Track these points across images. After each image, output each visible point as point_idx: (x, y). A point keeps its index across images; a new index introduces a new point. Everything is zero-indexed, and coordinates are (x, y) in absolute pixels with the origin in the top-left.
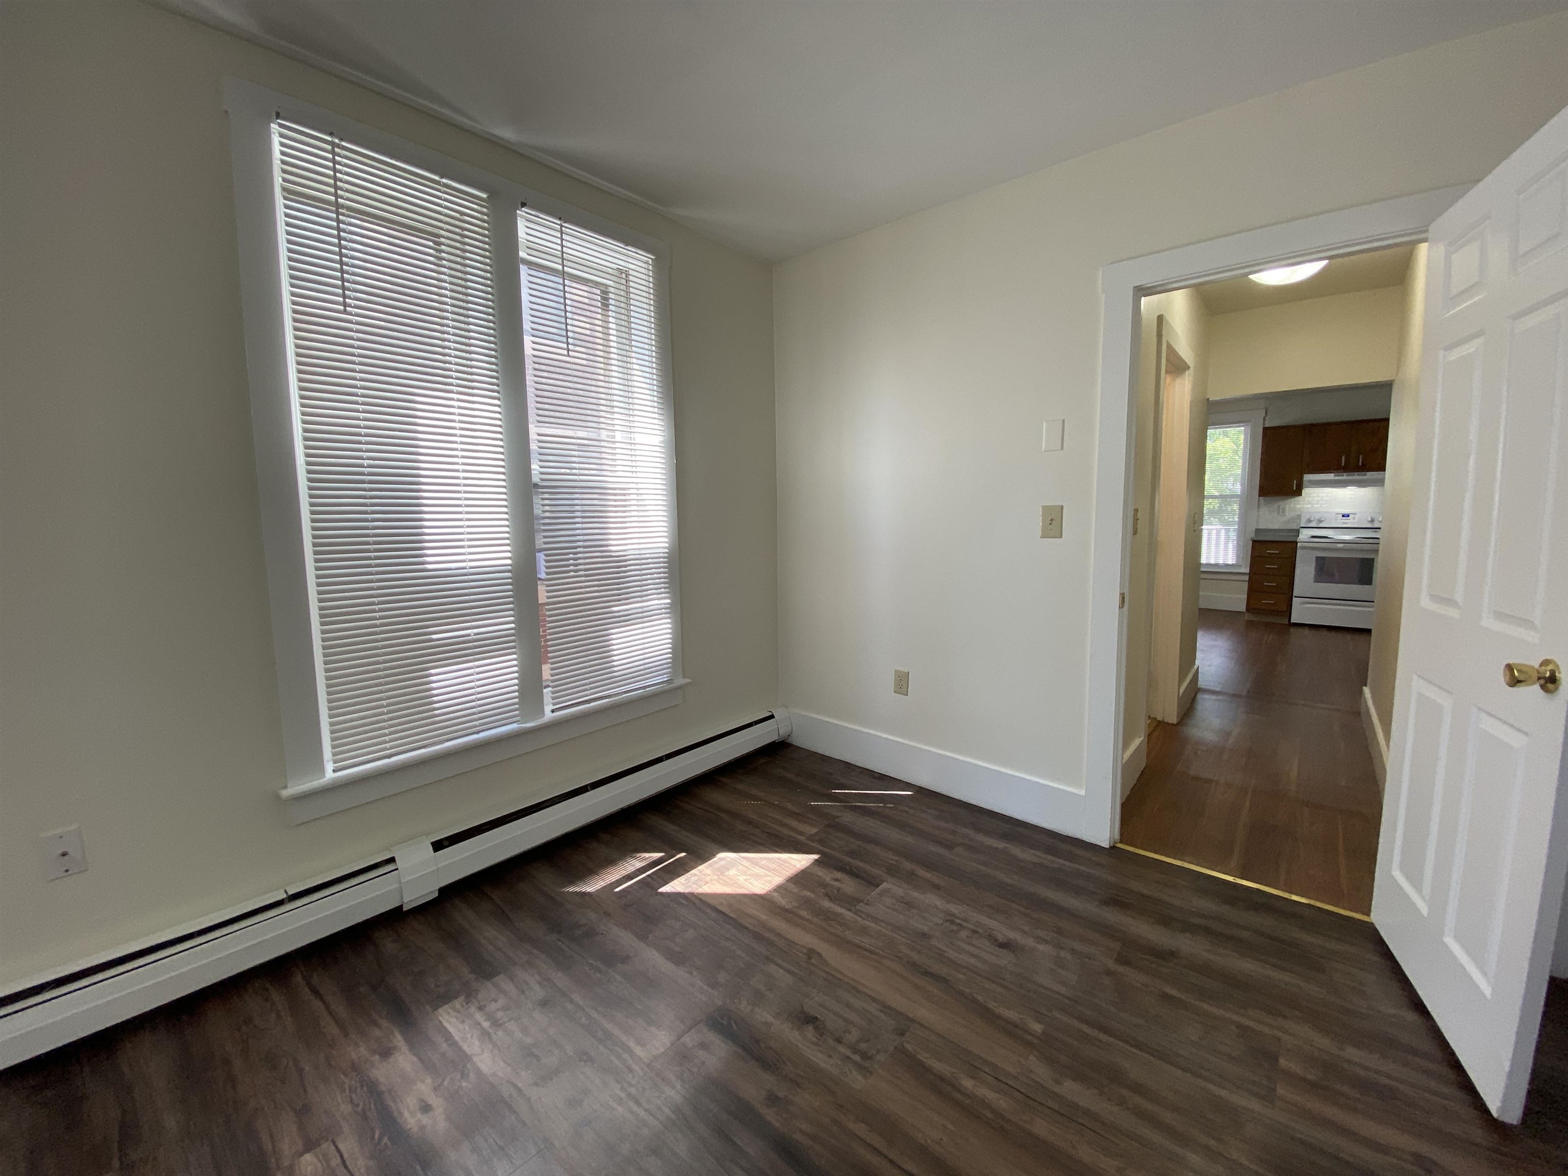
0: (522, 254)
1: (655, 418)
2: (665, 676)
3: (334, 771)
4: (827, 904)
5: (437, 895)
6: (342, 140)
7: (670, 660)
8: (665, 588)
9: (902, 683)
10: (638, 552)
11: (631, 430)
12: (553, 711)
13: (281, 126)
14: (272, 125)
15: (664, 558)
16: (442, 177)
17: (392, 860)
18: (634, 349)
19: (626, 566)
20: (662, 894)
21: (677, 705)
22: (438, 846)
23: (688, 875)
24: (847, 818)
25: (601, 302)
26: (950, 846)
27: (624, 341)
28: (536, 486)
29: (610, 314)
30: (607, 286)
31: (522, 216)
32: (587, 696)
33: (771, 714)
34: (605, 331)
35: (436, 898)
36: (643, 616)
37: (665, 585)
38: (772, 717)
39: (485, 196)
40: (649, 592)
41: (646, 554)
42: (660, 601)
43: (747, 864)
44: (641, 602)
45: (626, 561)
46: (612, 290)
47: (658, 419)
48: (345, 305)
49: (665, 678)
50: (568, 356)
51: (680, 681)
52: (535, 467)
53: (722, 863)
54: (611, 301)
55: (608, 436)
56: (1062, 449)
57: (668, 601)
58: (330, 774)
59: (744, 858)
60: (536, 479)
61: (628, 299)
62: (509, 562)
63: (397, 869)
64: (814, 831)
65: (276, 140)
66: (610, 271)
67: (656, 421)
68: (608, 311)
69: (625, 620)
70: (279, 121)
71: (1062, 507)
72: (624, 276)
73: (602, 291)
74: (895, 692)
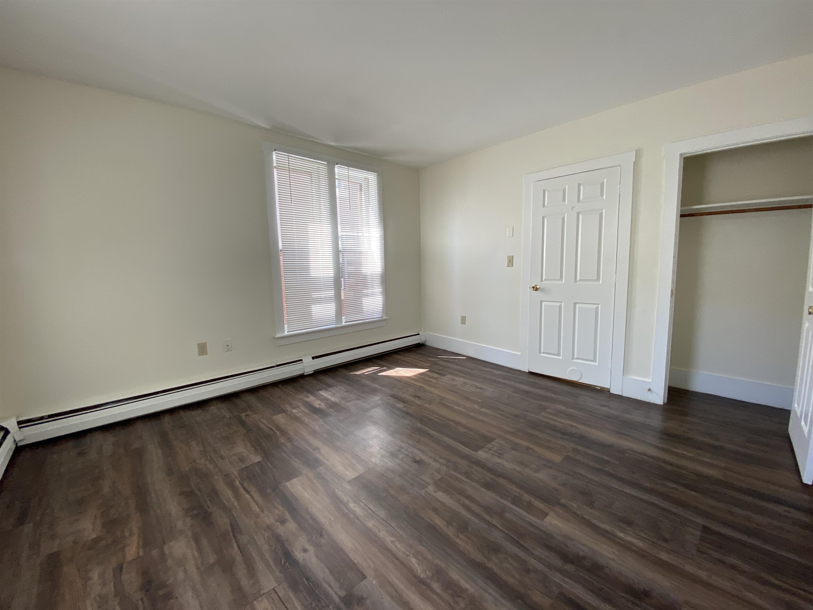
0: (336, 177)
1: (377, 226)
2: (380, 315)
3: (288, 332)
4: (428, 379)
5: (313, 372)
6: (290, 154)
7: (382, 310)
8: (380, 285)
9: (463, 320)
10: (371, 273)
11: (369, 232)
12: (345, 322)
13: (276, 153)
14: (273, 153)
15: (380, 275)
16: (315, 160)
17: (301, 360)
18: (370, 204)
19: (367, 277)
20: (379, 375)
21: (384, 326)
22: (313, 358)
23: (386, 372)
24: (441, 363)
25: (360, 189)
26: (472, 370)
27: (367, 201)
28: (340, 251)
29: (363, 193)
30: (361, 184)
31: (336, 167)
32: (355, 319)
33: (418, 333)
34: (361, 199)
35: (313, 373)
36: (373, 294)
37: (380, 284)
38: (419, 334)
39: (326, 163)
40: (375, 286)
41: (374, 273)
42: (378, 289)
43: (405, 370)
44: (372, 289)
45: (367, 276)
46: (363, 185)
47: (378, 226)
48: (291, 201)
49: (380, 316)
50: (350, 210)
51: (385, 318)
52: (340, 246)
53: (397, 370)
54: (363, 189)
55: (361, 235)
56: (513, 236)
57: (381, 290)
58: (286, 333)
59: (404, 369)
60: (340, 249)
61: (368, 187)
62: (333, 275)
63: (303, 362)
64: (428, 365)
65: (274, 157)
66: (363, 179)
67: (377, 225)
68: (362, 192)
69: (367, 295)
70: (275, 151)
71: (513, 256)
72: (367, 180)
73: (360, 186)
74: (461, 324)
